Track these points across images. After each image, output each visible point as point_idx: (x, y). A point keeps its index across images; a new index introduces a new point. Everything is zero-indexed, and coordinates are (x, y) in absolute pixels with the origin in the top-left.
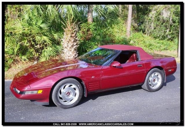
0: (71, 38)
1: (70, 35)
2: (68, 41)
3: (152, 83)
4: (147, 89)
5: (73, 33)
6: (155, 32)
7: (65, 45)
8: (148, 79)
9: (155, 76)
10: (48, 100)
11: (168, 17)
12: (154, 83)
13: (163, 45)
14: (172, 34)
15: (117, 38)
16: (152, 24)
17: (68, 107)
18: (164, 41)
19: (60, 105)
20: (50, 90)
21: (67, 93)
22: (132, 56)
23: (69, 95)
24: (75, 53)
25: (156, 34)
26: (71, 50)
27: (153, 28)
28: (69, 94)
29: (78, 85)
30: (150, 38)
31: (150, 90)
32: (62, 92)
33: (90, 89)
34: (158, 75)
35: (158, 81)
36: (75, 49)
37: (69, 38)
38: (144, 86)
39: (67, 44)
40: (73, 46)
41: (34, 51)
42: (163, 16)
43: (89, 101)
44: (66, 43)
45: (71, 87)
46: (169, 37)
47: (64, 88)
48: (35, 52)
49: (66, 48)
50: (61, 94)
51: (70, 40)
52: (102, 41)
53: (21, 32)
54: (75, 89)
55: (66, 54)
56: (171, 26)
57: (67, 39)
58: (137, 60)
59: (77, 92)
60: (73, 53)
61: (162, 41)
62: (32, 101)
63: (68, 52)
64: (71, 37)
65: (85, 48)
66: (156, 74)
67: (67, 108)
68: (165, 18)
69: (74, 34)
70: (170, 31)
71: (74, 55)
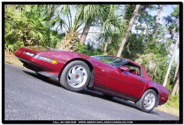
1: (70, 41)
2: (66, 45)
3: (146, 102)
5: (73, 40)
9: (149, 97)
10: (59, 73)
11: (153, 68)
12: (148, 103)
20: (64, 65)
21: (76, 75)
28: (78, 77)
33: (96, 81)
34: (152, 97)
37: (68, 43)
38: (139, 103)
42: (149, 65)
50: (71, 73)
53: (19, 20)
54: (84, 74)
59: (85, 78)
64: (70, 43)
68: (150, 68)
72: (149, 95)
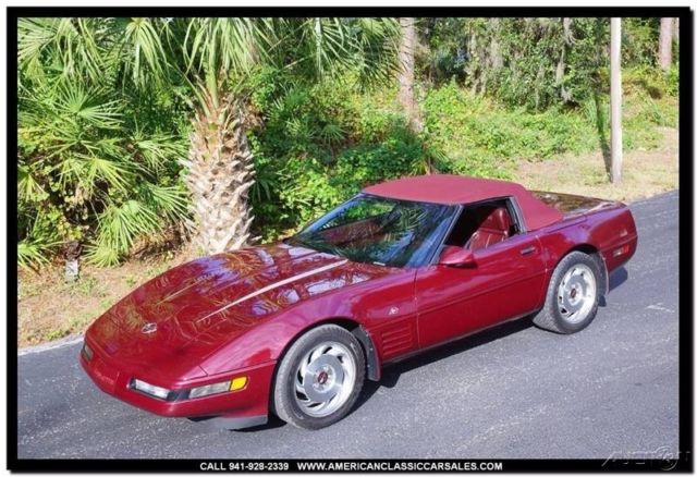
0: (222, 155)
1: (220, 146)
2: (215, 167)
3: (566, 303)
4: (555, 328)
5: (229, 136)
6: (509, 79)
7: (200, 184)
8: (556, 292)
9: (574, 280)
12: (574, 301)
13: (545, 132)
14: (577, 81)
15: (364, 119)
16: (494, 44)
17: (325, 421)
18: (547, 113)
19: (302, 418)
21: (318, 375)
22: (490, 218)
23: (324, 382)
24: (243, 214)
25: (515, 84)
26: (227, 204)
27: (498, 63)
28: (326, 378)
29: (352, 345)
30: (487, 102)
31: (565, 330)
32: (303, 375)
33: (386, 353)
34: (582, 275)
35: (584, 293)
36: (242, 199)
37: (216, 154)
38: (545, 316)
39: (211, 180)
40: (232, 187)
41: (64, 218)
43: (378, 392)
44: (205, 179)
45: (330, 352)
46: (567, 95)
47: (309, 361)
48: (68, 225)
49: (205, 195)
50: (301, 382)
51: (221, 164)
52: (313, 141)
54: (340, 358)
55: (207, 220)
56: (568, 49)
57: (209, 160)
58: (513, 230)
59: (349, 365)
60: (234, 213)
61: (539, 117)
62: (196, 419)
63: (215, 212)
64: (226, 150)
65: (272, 184)
66: (578, 272)
67: (322, 427)
68: (543, 21)
69: (236, 139)
70: (566, 71)
71: (239, 221)
72: (568, 278)
